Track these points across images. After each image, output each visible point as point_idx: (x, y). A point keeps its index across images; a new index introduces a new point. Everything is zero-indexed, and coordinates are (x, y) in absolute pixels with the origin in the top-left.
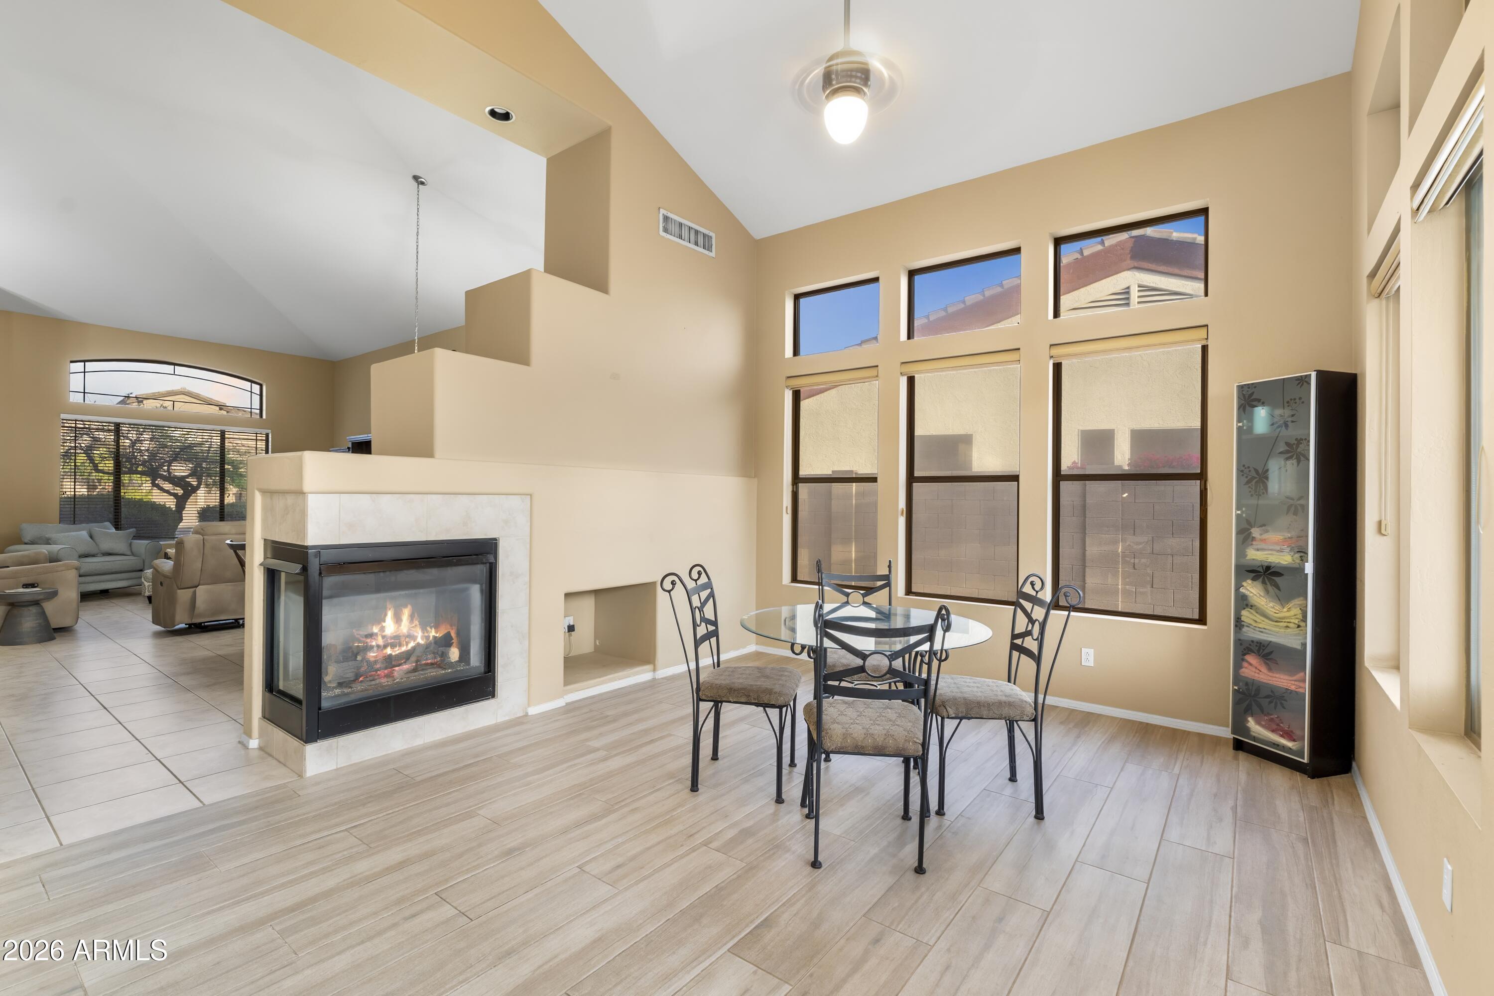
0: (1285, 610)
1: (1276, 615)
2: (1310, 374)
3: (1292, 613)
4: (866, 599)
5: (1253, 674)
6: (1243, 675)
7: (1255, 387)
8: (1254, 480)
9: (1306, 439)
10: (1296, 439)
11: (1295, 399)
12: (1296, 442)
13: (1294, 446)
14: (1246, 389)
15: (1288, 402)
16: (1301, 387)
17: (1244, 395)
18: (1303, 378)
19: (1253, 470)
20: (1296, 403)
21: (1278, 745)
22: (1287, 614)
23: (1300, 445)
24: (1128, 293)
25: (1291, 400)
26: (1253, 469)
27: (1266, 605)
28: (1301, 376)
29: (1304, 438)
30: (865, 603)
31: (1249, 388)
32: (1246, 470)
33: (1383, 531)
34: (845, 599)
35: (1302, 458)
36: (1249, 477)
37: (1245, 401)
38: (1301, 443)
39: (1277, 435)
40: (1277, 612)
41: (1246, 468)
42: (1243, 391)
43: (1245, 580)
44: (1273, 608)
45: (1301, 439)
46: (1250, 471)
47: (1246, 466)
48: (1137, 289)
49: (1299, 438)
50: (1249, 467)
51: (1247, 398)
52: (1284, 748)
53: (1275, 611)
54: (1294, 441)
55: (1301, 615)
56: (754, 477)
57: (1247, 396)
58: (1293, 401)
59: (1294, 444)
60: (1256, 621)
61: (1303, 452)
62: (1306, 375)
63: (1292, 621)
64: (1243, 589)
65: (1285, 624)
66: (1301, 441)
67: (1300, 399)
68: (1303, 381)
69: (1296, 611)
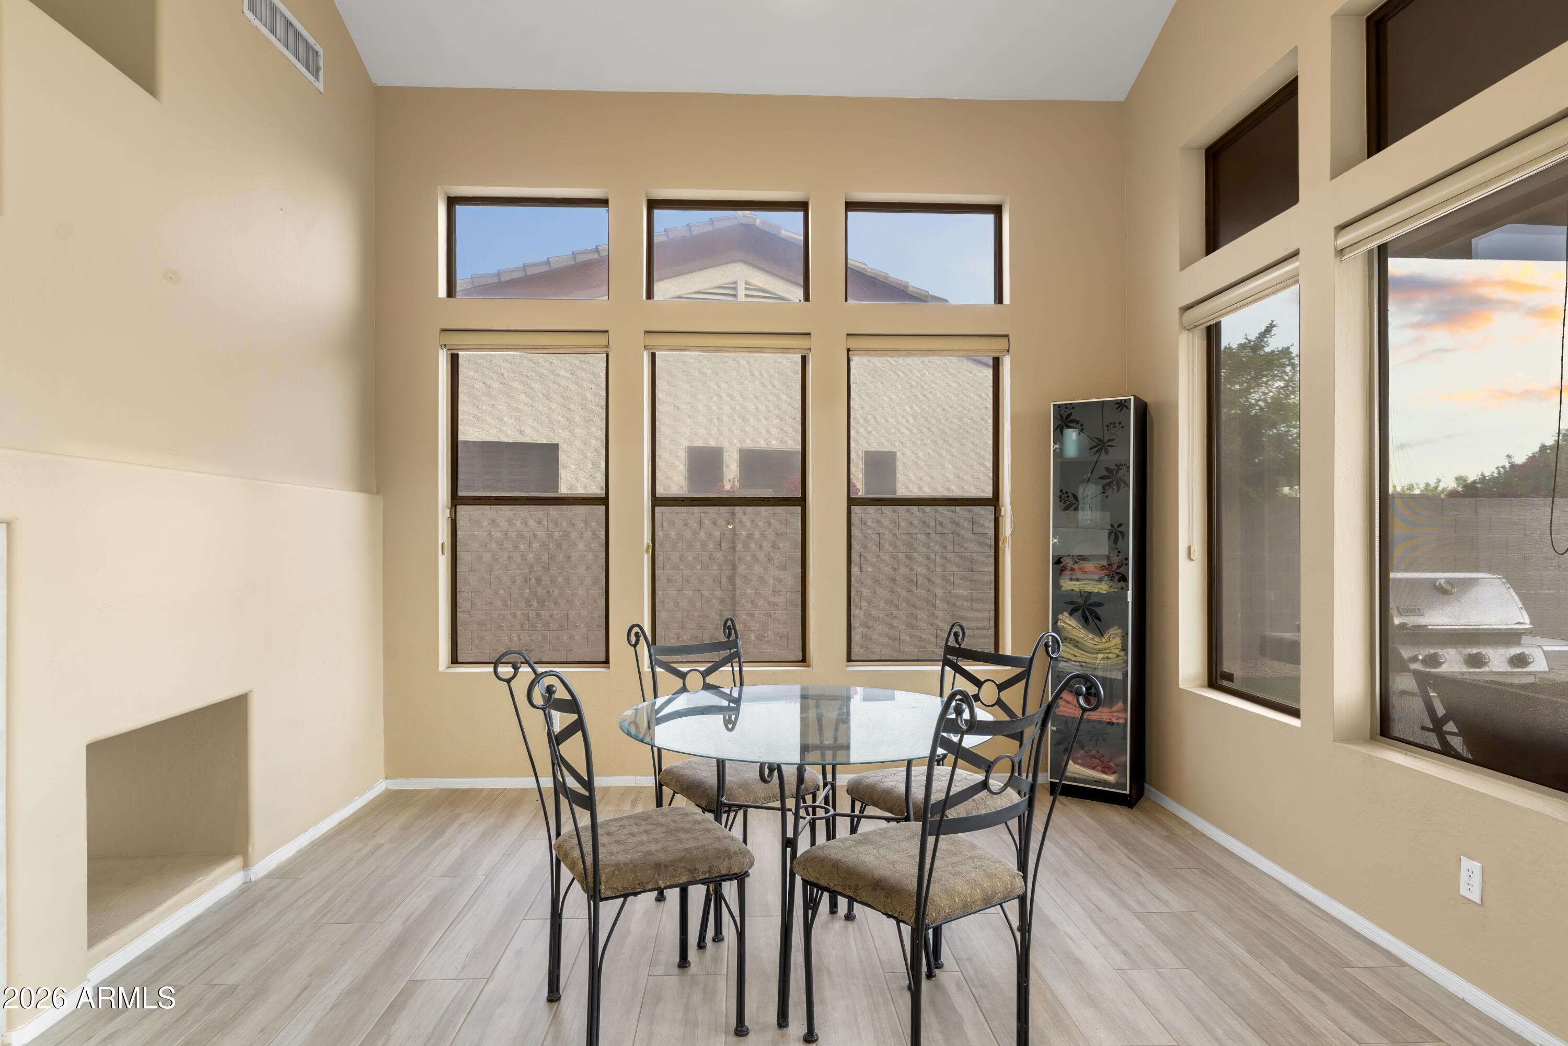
0: (1104, 640)
1: (1096, 647)
2: (1130, 399)
3: (1113, 643)
4: (710, 680)
5: (1072, 711)
6: (1060, 714)
7: (1073, 408)
8: (1073, 505)
9: (1125, 465)
10: (1116, 465)
11: (1114, 423)
12: (1116, 468)
13: (1114, 472)
14: (1063, 408)
15: (1107, 426)
16: (1120, 411)
17: (1061, 416)
18: (1123, 403)
19: (1071, 497)
20: (1115, 427)
21: (1100, 782)
22: (1107, 645)
23: (1120, 471)
24: (735, 289)
25: (1111, 424)
26: (1072, 495)
27: (1086, 637)
28: (1121, 400)
29: (1123, 463)
30: (707, 687)
31: (1067, 408)
32: (1064, 495)
33: (1192, 557)
34: (678, 683)
35: (1122, 484)
36: (1068, 503)
37: (1062, 421)
38: (1121, 469)
39: (1096, 460)
40: (1097, 643)
41: (1063, 493)
42: (1060, 410)
43: (1062, 613)
44: (1093, 640)
45: (1121, 465)
46: (1068, 497)
47: (1064, 491)
48: (744, 286)
49: (1119, 464)
50: (1067, 493)
51: (1064, 418)
52: (1106, 783)
53: (1094, 643)
54: (1113, 467)
55: (1120, 645)
56: (377, 494)
57: (1064, 417)
58: (1112, 425)
59: (1114, 469)
60: (1075, 656)
61: (1122, 478)
62: (1126, 400)
63: (1112, 651)
64: (1061, 622)
65: (1106, 655)
66: (1121, 467)
67: (1120, 423)
68: (1122, 405)
69: (1117, 641)
